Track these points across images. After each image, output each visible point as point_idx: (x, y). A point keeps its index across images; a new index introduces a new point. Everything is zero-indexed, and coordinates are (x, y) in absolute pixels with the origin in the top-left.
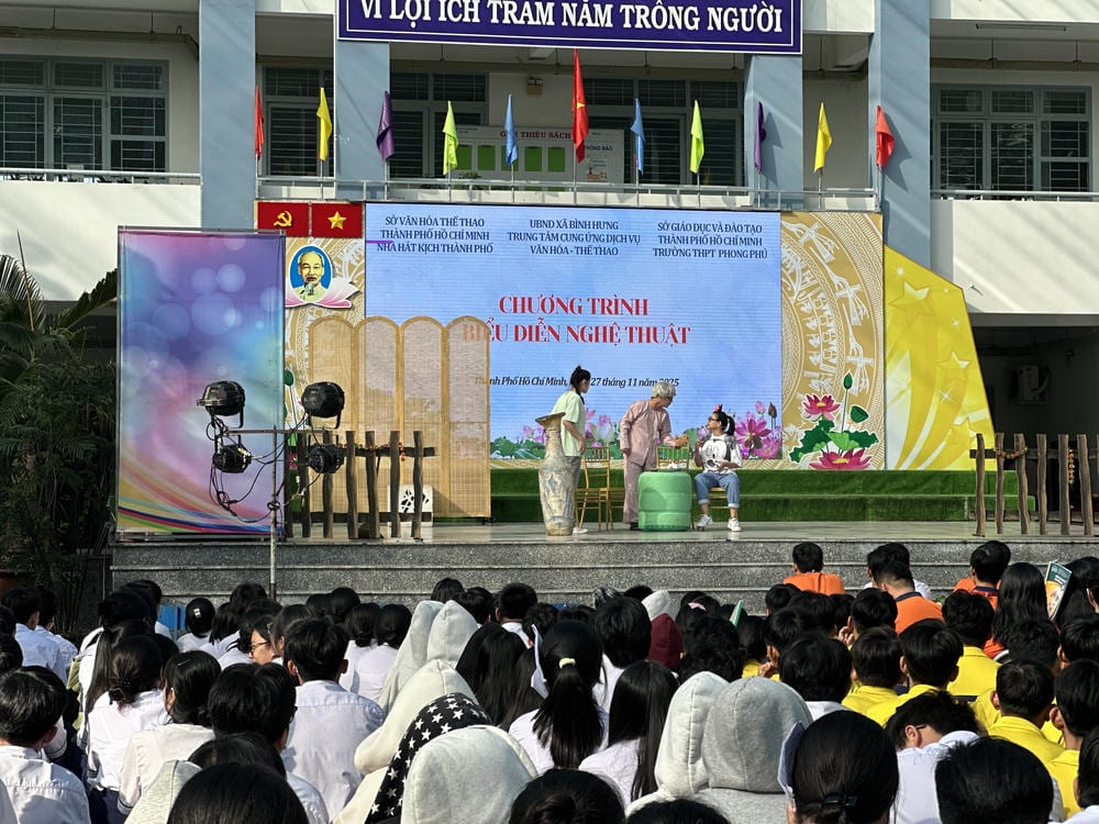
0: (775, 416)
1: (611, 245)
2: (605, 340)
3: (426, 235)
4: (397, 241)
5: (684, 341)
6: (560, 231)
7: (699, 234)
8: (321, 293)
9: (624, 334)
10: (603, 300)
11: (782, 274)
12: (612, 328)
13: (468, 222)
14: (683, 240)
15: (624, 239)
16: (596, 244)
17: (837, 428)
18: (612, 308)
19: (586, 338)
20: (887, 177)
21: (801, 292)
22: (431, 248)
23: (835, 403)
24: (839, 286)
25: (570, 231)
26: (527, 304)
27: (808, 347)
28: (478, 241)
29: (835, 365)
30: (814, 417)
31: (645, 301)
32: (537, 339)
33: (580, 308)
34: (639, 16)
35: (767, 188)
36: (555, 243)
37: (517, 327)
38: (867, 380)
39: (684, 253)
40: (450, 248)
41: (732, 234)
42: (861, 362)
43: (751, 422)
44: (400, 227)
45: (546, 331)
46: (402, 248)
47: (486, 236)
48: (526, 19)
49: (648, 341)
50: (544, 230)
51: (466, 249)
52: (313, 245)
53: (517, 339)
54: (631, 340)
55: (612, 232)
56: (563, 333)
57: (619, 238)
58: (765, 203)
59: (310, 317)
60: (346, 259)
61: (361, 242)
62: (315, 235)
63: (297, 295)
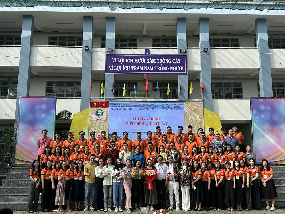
1: (153, 108)
2: (152, 125)
3: (120, 107)
4: (115, 108)
5: (166, 125)
7: (169, 106)
8: (101, 117)
9: (155, 124)
11: (184, 113)
12: (153, 123)
13: (127, 104)
14: (166, 107)
15: (155, 107)
16: (150, 108)
18: (153, 119)
19: (148, 124)
20: (204, 97)
21: (188, 116)
22: (121, 109)
24: (195, 115)
25: (145, 106)
26: (138, 119)
28: (129, 108)
29: (195, 129)
31: (159, 118)
32: (140, 125)
33: (147, 119)
34: (158, 69)
35: (182, 98)
36: (143, 108)
37: (136, 123)
39: (166, 109)
40: (124, 109)
41: (175, 106)
44: (115, 105)
45: (141, 123)
48: (138, 69)
50: (141, 105)
51: (127, 109)
53: (136, 125)
55: (153, 106)
56: (145, 124)
58: (182, 100)
59: (99, 121)
60: (106, 111)
61: (108, 108)
62: (100, 107)
63: (97, 117)
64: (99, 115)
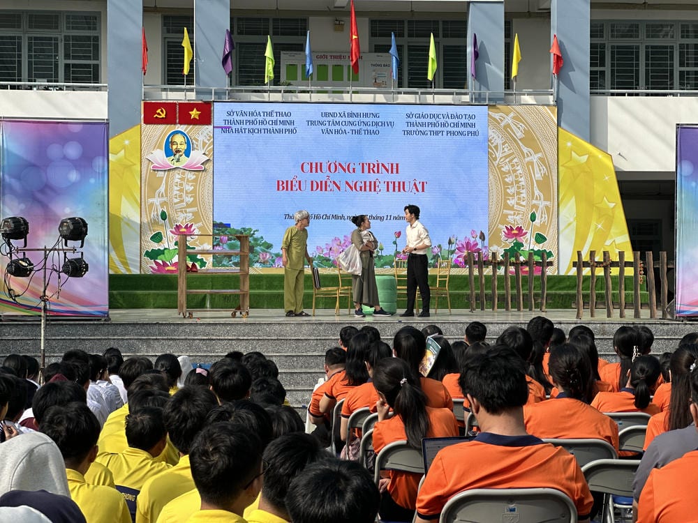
0: (484, 239)
1: (374, 128)
2: (370, 190)
3: (253, 123)
4: (234, 127)
5: (423, 191)
6: (341, 120)
7: (433, 120)
8: (185, 161)
9: (383, 187)
10: (369, 164)
11: (489, 146)
12: (375, 183)
13: (281, 114)
14: (422, 125)
15: (383, 124)
16: (365, 128)
17: (526, 248)
18: (375, 169)
19: (358, 189)
20: (561, 82)
21: (501, 158)
22: (256, 131)
23: (524, 231)
24: (527, 154)
25: (347, 119)
26: (318, 167)
27: (507, 194)
28: (288, 126)
29: (524, 206)
30: (510, 240)
31: (397, 165)
32: (326, 190)
33: (354, 169)
35: (480, 90)
36: (337, 127)
37: (312, 182)
38: (546, 216)
39: (424, 133)
40: (269, 131)
41: (456, 121)
42: (542, 204)
43: (468, 244)
44: (236, 117)
45: (332, 185)
46: (237, 131)
47: (292, 123)
49: (399, 190)
50: (331, 119)
51: (279, 131)
52: (179, 129)
53: (312, 190)
54: (388, 190)
55: (376, 120)
56: (343, 186)
57: (380, 124)
58: (478, 100)
59: (177, 176)
60: (201, 138)
61: (211, 127)
62: (181, 123)
63: (168, 161)
64: (178, 151)
